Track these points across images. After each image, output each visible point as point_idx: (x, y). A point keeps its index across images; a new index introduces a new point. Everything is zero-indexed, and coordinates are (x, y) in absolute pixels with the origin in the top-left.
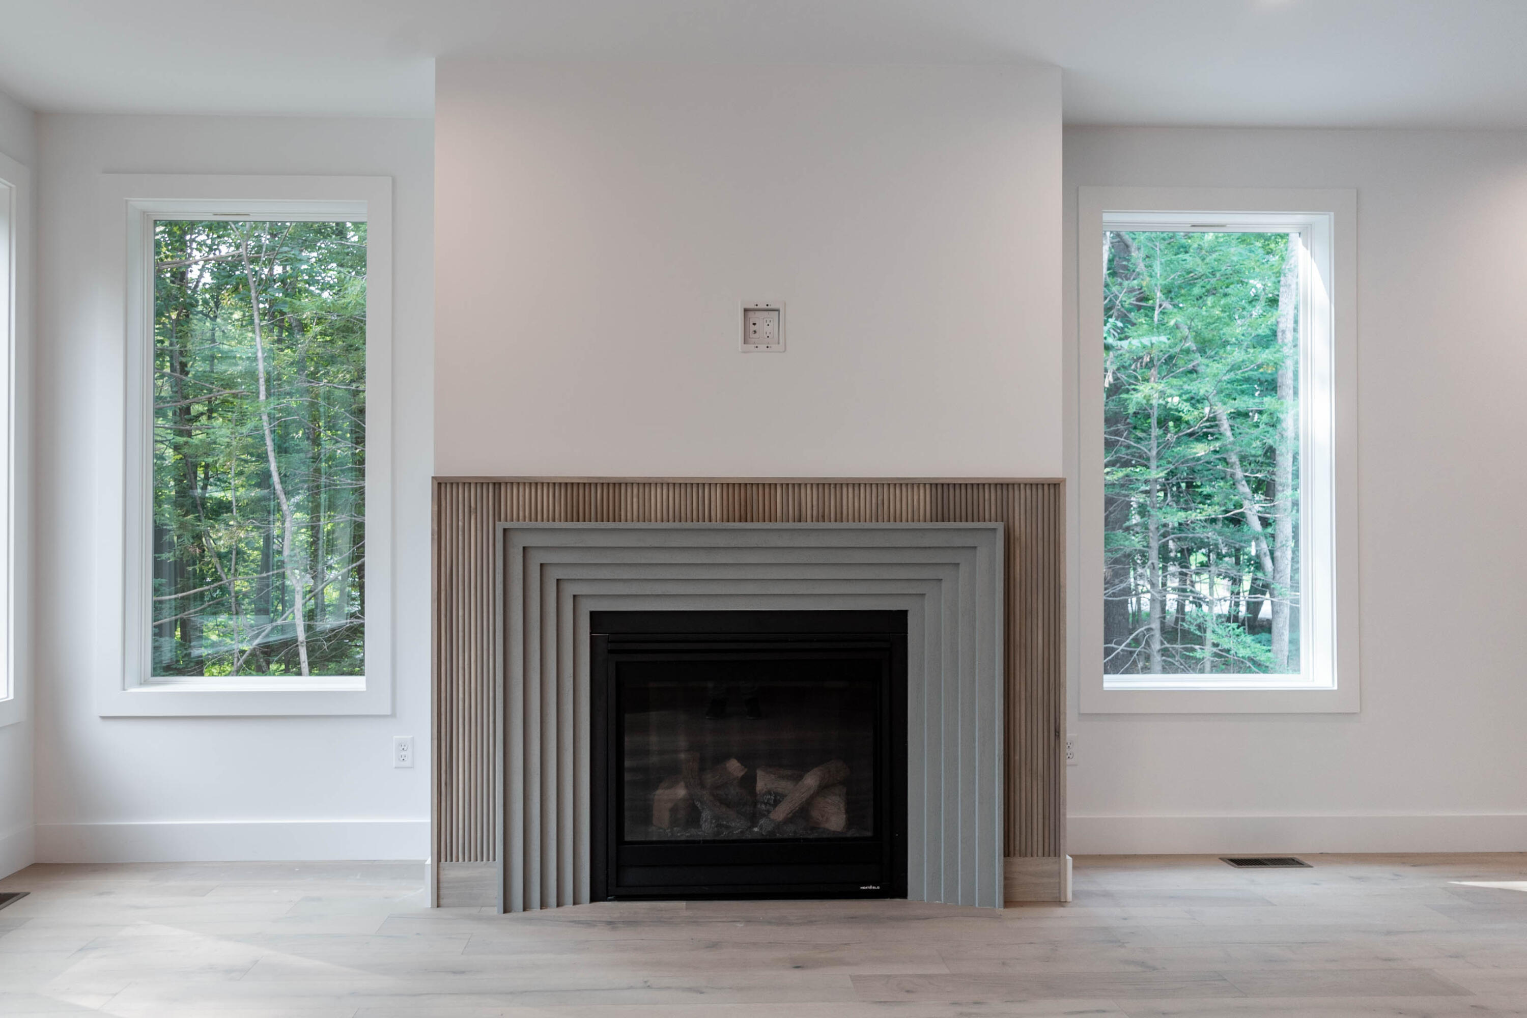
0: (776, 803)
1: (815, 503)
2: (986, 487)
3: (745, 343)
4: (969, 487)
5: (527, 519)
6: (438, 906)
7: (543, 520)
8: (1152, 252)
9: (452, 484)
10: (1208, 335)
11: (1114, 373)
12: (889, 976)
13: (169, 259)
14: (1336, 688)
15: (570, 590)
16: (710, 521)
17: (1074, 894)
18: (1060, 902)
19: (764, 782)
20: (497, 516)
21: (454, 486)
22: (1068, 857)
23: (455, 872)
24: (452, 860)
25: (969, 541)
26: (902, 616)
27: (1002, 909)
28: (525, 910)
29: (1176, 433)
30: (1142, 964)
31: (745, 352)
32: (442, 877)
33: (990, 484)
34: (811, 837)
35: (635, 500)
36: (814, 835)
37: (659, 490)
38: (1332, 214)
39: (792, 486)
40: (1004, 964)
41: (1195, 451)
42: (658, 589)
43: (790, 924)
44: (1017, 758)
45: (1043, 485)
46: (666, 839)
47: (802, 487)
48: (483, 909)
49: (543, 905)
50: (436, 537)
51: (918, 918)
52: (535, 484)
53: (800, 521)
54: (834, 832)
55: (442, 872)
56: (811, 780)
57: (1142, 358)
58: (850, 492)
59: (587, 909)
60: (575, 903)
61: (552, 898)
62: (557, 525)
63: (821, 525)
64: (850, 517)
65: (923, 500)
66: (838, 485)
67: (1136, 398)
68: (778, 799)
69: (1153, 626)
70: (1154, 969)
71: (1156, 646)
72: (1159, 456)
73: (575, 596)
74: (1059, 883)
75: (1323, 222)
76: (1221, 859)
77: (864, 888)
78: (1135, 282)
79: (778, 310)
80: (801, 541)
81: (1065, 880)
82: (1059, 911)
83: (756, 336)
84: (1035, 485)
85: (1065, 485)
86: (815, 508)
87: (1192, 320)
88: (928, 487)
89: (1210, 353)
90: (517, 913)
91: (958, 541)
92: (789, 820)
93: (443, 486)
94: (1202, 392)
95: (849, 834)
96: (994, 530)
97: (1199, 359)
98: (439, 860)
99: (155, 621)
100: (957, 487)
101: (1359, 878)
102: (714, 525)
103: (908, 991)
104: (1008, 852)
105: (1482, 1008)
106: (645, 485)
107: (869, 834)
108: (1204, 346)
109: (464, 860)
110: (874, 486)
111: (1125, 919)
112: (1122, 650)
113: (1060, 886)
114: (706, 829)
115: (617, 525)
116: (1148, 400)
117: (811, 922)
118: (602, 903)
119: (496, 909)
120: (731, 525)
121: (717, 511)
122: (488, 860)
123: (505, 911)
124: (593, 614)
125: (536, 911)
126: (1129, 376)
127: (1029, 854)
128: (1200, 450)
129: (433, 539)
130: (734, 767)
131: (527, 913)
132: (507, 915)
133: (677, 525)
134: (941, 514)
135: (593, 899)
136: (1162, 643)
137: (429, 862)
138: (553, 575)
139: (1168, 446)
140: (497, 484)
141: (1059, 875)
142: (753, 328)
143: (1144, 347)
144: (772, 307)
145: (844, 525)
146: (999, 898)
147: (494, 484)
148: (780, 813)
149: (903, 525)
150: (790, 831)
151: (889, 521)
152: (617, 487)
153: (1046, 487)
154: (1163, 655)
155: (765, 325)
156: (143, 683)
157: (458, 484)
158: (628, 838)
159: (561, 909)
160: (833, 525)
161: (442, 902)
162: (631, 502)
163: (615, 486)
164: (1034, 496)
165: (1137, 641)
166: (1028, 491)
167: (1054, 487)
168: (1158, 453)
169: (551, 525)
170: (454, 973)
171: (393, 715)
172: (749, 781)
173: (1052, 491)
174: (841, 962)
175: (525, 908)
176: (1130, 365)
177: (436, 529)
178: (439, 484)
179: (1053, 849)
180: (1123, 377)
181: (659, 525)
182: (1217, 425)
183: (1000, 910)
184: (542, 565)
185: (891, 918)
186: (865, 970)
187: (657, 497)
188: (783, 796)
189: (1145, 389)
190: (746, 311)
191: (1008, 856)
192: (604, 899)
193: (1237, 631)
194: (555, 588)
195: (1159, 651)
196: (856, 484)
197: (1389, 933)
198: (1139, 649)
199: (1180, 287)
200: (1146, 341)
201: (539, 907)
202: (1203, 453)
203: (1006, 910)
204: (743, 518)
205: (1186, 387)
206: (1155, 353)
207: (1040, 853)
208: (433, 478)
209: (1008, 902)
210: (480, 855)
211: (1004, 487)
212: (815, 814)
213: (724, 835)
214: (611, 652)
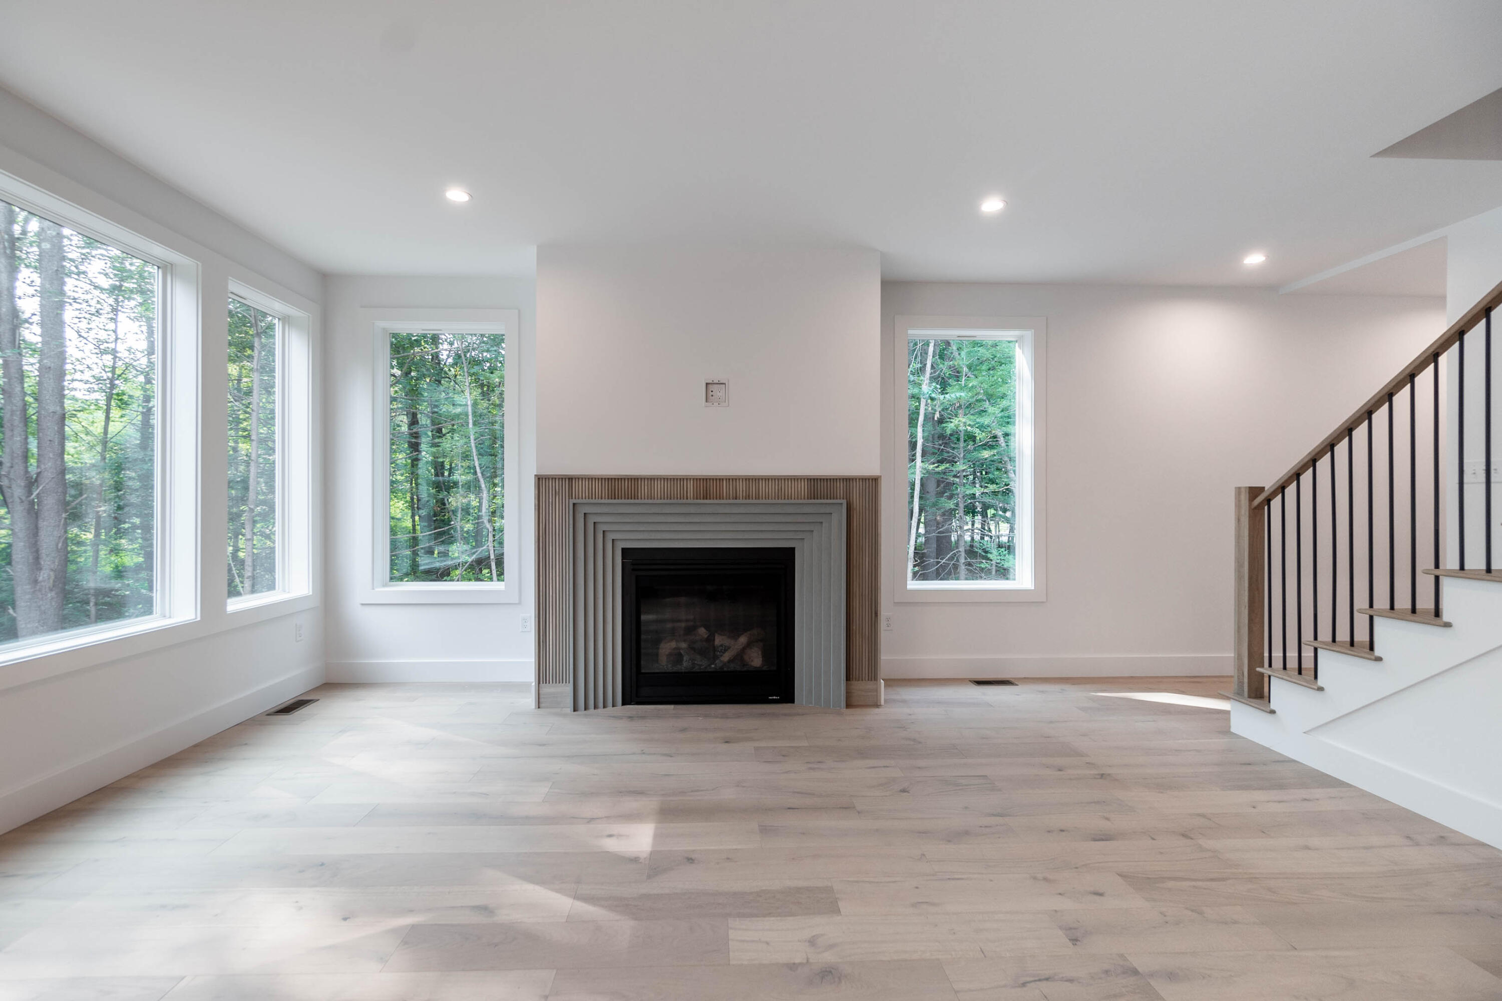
0: (725, 650)
1: (744, 489)
2: (838, 480)
3: (706, 402)
4: (829, 481)
5: (587, 498)
6: (539, 708)
7: (595, 499)
8: (961, 346)
9: (546, 479)
10: (990, 391)
11: (940, 412)
12: (775, 747)
13: (426, 349)
14: (1033, 588)
15: (610, 537)
16: (687, 499)
17: (886, 701)
18: (877, 705)
19: (719, 640)
20: (571, 496)
21: (547, 480)
22: (882, 681)
23: (547, 689)
24: (546, 683)
25: (828, 510)
26: (792, 550)
27: (845, 709)
28: (585, 710)
29: (974, 445)
30: (914, 740)
31: (706, 407)
32: (541, 692)
33: (840, 479)
34: (743, 670)
35: (646, 487)
36: (745, 669)
37: (659, 482)
38: (1033, 330)
39: (732, 480)
40: (839, 740)
41: (983, 455)
42: (659, 536)
43: (727, 718)
44: (854, 628)
45: (869, 479)
46: (663, 671)
47: (738, 480)
48: (564, 709)
49: (596, 707)
50: (537, 507)
51: (799, 715)
52: (591, 479)
53: (736, 499)
54: (756, 667)
55: (540, 689)
56: (743, 640)
57: (955, 404)
58: (762, 485)
59: (620, 709)
60: (613, 706)
61: (601, 704)
62: (603, 501)
63: (747, 501)
64: (764, 496)
65: (803, 487)
66: (756, 480)
67: (950, 427)
68: (726, 649)
69: (960, 550)
70: (920, 743)
71: (962, 560)
72: (964, 458)
73: (613, 540)
74: (877, 695)
75: (1028, 334)
76: (970, 681)
77: (770, 698)
78: (951, 363)
79: (725, 384)
80: (735, 510)
81: (880, 696)
82: (876, 710)
83: (713, 398)
84: (864, 479)
85: (881, 479)
86: (744, 492)
87: (982, 383)
88: (806, 480)
89: (992, 401)
90: (581, 712)
91: (823, 510)
92: (730, 661)
93: (541, 479)
94: (986, 423)
95: (765, 668)
96: (842, 504)
97: (986, 404)
98: (539, 683)
99: (391, 552)
100: (822, 480)
101: (1042, 692)
102: (689, 501)
103: (783, 756)
104: (848, 678)
105: (1092, 764)
106: (652, 479)
107: (775, 668)
108: (990, 397)
109: (553, 683)
110: (776, 480)
111: (910, 715)
112: (944, 563)
113: (877, 696)
114: (685, 665)
115: (636, 501)
116: (957, 428)
117: (739, 717)
118: (628, 706)
119: (569, 709)
120: (699, 501)
121: (691, 494)
122: (566, 683)
123: (575, 710)
124: (623, 549)
125: (591, 710)
126: (948, 414)
127: (861, 679)
128: (986, 454)
129: (535, 509)
130: (702, 631)
131: (586, 712)
132: (575, 713)
133: (669, 501)
134: (813, 495)
135: (624, 703)
136: (966, 559)
137: (534, 684)
138: (601, 528)
139: (969, 452)
140: (570, 479)
141: (877, 691)
142: (711, 393)
143: (957, 398)
144: (721, 382)
145: (760, 501)
146: (843, 704)
147: (569, 479)
148: (726, 657)
149: (793, 501)
150: (732, 667)
151: (785, 499)
152: (636, 480)
153: (870, 480)
154: (966, 565)
155: (718, 392)
156: (385, 585)
157: (549, 479)
158: (643, 671)
159: (605, 709)
160: (754, 501)
161: (541, 705)
162: (644, 489)
163: (635, 480)
164: (864, 485)
165: (951, 558)
166: (861, 483)
167: (875, 481)
168: (964, 455)
169: (600, 501)
170: (540, 745)
171: (520, 603)
172: (710, 640)
173: (874, 482)
174: (751, 739)
175: (586, 709)
176: (949, 408)
177: (537, 503)
178: (539, 479)
179: (873, 676)
180: (946, 415)
181: (659, 501)
182: (997, 441)
183: (844, 710)
184: (594, 523)
185: (785, 715)
186: (763, 744)
187: (658, 486)
188: (729, 648)
189: (955, 421)
190: (707, 384)
191: (849, 680)
192: (630, 704)
193: (1005, 553)
194: (602, 535)
195: (964, 563)
196: (767, 479)
197: (1051, 722)
198: (953, 562)
199: (977, 365)
200: (958, 395)
201: (593, 708)
202: (987, 456)
203: (848, 710)
204: (705, 498)
205: (978, 420)
206: (962, 402)
207: (867, 678)
208: (535, 475)
209: (849, 705)
210: (559, 679)
211: (848, 480)
212: (746, 657)
213: (696, 669)
214: (633, 570)
